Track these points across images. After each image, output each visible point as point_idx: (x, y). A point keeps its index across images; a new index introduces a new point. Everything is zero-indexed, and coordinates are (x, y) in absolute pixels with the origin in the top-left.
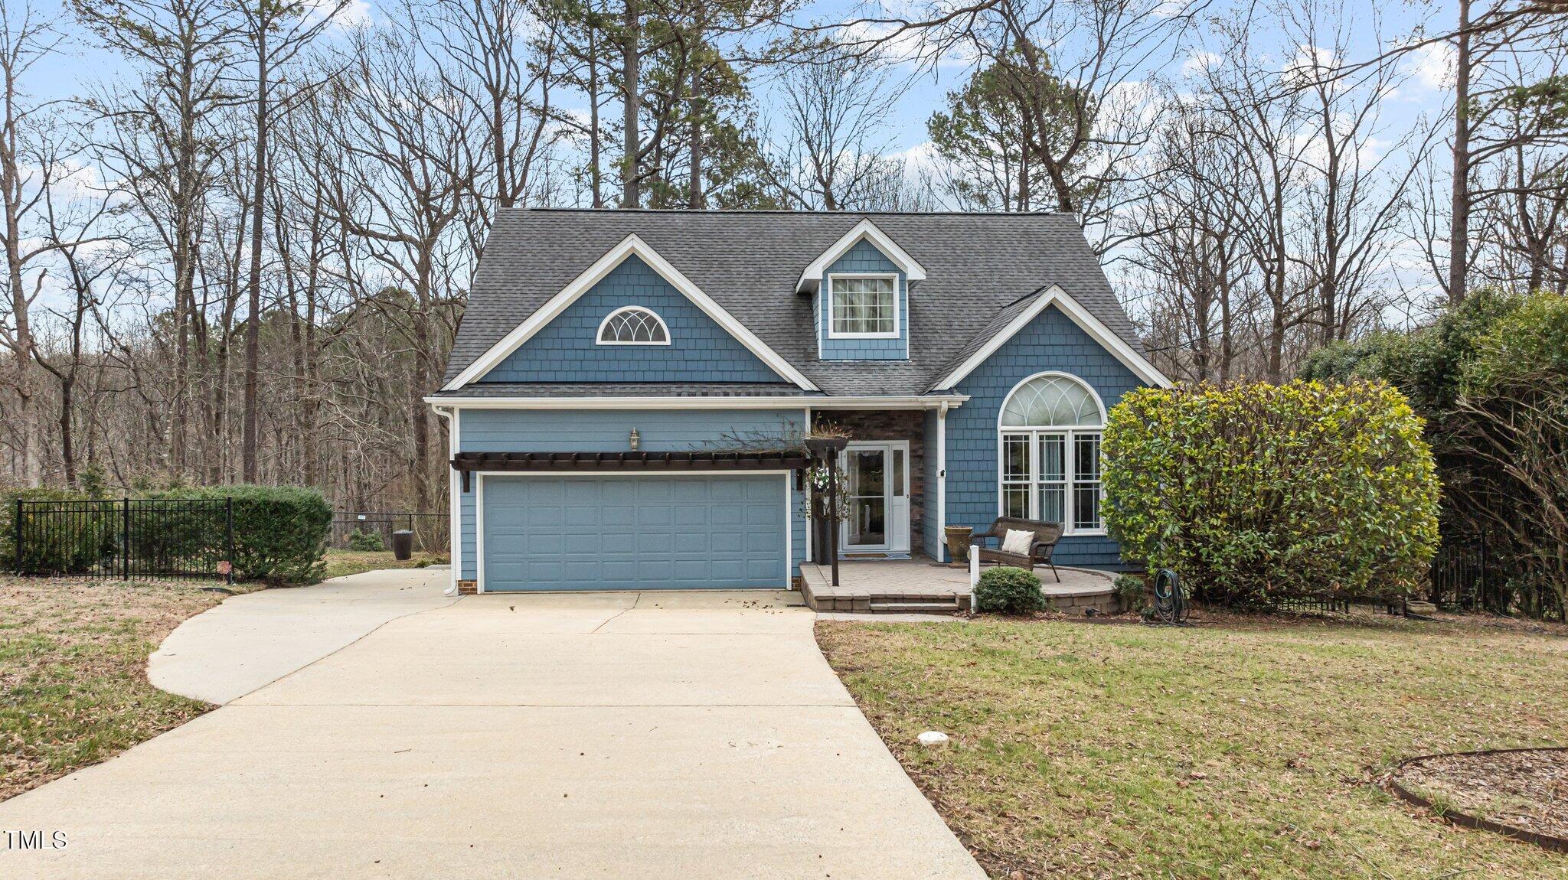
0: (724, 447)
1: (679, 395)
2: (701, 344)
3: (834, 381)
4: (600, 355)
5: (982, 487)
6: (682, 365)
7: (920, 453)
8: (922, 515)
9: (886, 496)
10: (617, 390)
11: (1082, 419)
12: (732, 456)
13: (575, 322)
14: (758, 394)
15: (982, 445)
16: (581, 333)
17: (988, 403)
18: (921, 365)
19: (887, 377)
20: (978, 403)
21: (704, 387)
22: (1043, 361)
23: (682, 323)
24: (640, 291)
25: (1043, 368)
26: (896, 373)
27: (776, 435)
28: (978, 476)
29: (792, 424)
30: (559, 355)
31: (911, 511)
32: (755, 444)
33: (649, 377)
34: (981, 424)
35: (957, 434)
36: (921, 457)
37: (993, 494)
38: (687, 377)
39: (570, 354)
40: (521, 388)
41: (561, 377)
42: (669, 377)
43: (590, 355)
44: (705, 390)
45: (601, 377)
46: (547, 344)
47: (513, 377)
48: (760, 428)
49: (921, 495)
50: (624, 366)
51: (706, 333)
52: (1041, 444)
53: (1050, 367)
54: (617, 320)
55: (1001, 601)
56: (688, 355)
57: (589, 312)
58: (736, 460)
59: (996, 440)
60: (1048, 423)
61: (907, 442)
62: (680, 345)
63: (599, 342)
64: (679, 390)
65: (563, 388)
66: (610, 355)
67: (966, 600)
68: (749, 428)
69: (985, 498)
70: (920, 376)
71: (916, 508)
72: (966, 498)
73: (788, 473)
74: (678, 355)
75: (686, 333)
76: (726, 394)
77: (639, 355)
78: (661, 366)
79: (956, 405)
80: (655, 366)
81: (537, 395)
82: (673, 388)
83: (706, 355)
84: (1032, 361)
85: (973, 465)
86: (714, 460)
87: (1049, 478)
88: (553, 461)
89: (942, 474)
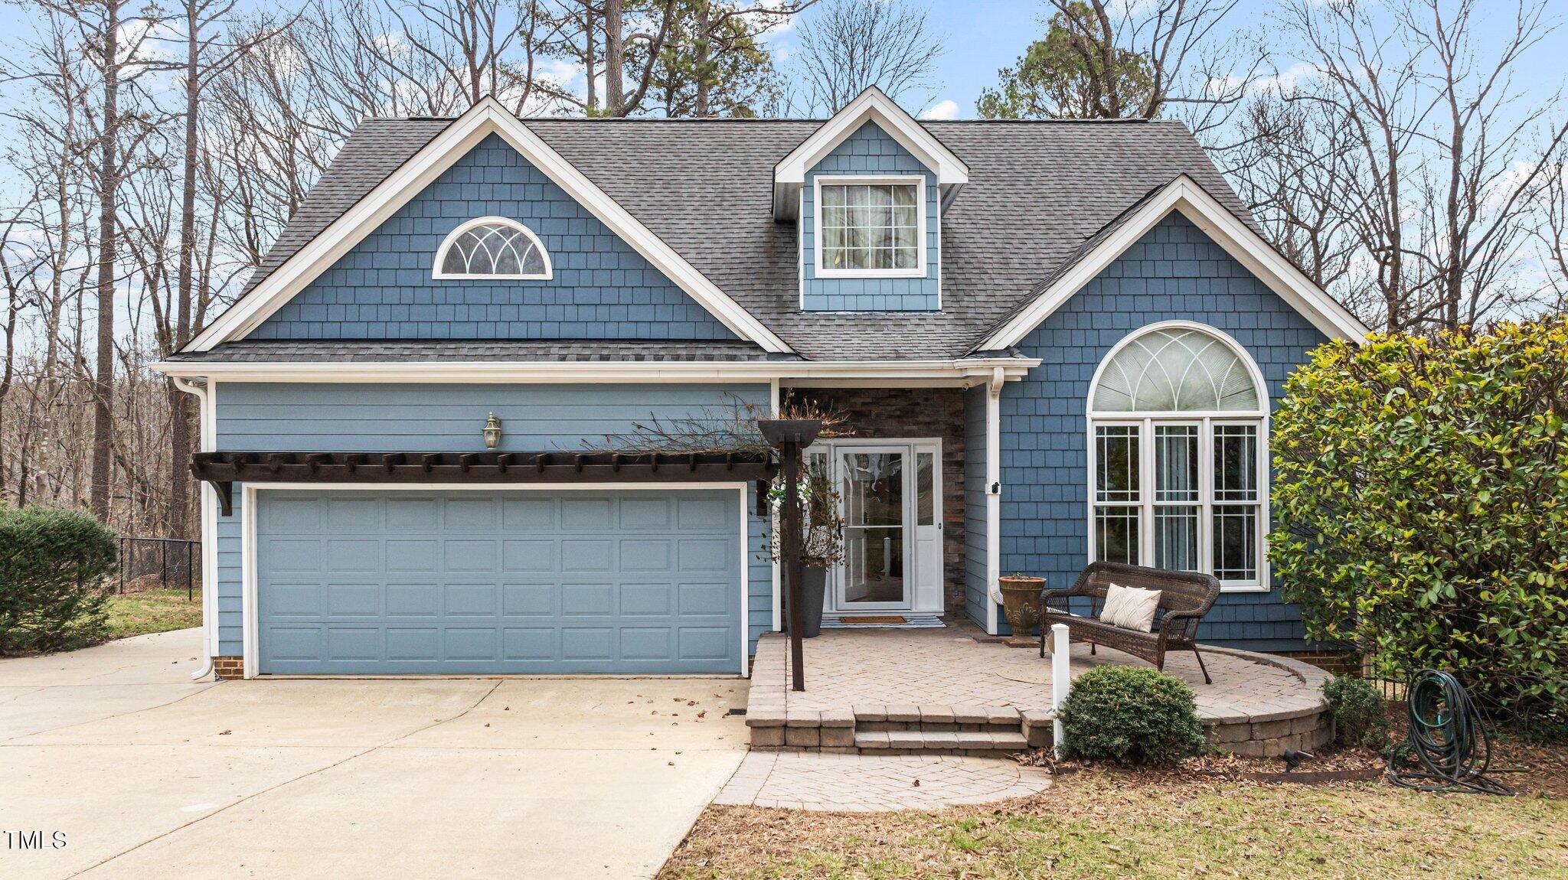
0: (637, 444)
1: (563, 358)
2: (602, 278)
3: (819, 339)
4: (439, 295)
5: (1060, 511)
6: (571, 313)
7: (959, 457)
8: (963, 556)
9: (905, 526)
10: (464, 352)
11: (1227, 400)
12: (645, 459)
13: (400, 244)
14: (691, 358)
15: (1060, 442)
16: (409, 260)
17: (1070, 373)
18: (961, 319)
19: (905, 336)
20: (1054, 373)
21: (604, 346)
22: (1162, 303)
23: (571, 244)
24: (504, 192)
25: (1162, 315)
26: (920, 330)
27: (721, 426)
28: (1053, 493)
29: (750, 408)
30: (374, 295)
31: (945, 549)
32: (689, 441)
33: (518, 331)
34: (1058, 407)
35: (1021, 425)
36: (960, 464)
37: (1079, 524)
38: (579, 331)
39: (392, 295)
40: (309, 350)
41: (377, 332)
42: (550, 331)
43: (423, 295)
44: (605, 352)
45: (440, 331)
46: (355, 279)
47: (300, 332)
48: (697, 414)
49: (961, 525)
50: (477, 314)
51: (609, 261)
52: (1158, 441)
53: (1175, 314)
54: (465, 240)
55: (1118, 741)
56: (581, 296)
57: (421, 227)
58: (656, 465)
59: (1085, 433)
60: (1169, 407)
61: (939, 440)
62: (569, 279)
63: (437, 274)
64: (564, 352)
65: (378, 349)
66: (456, 295)
67: (1042, 730)
68: (680, 414)
69: (1065, 529)
70: (960, 335)
71: (953, 545)
72: (1034, 528)
73: (743, 487)
74: (565, 296)
75: (578, 261)
76: (639, 358)
77: (501, 296)
78: (538, 313)
79: (1018, 374)
80: (526, 313)
81: (333, 357)
82: (555, 348)
83: (610, 296)
84: (1144, 304)
85: (1046, 476)
86: (620, 465)
87: (1171, 497)
88: (357, 466)
89: (995, 490)
